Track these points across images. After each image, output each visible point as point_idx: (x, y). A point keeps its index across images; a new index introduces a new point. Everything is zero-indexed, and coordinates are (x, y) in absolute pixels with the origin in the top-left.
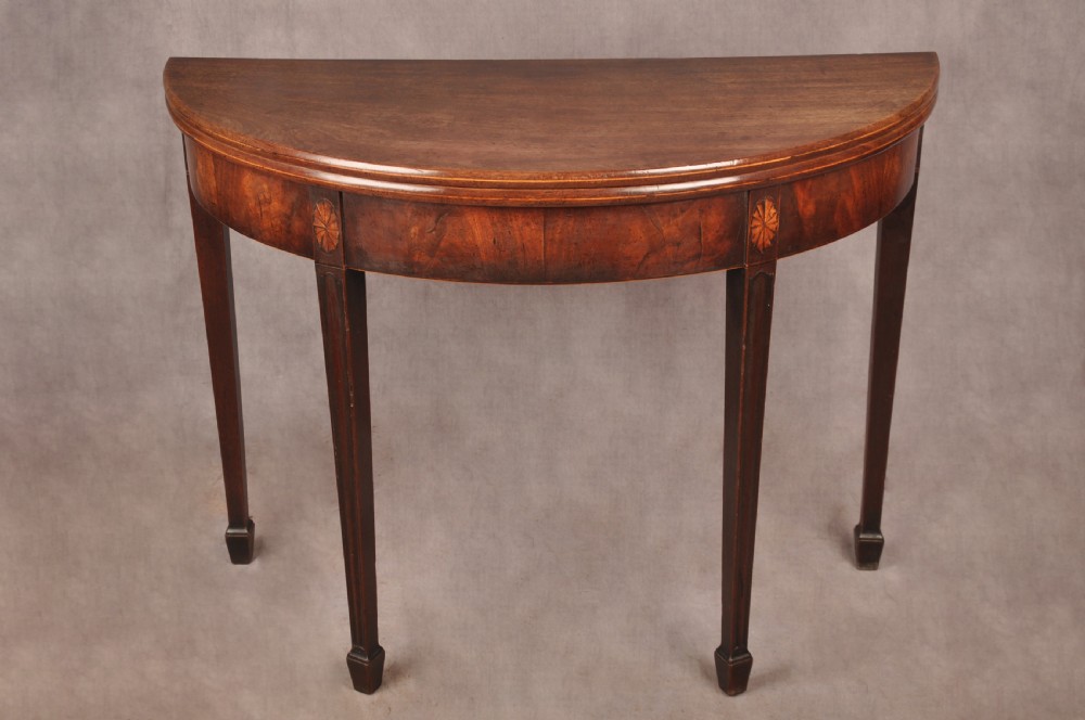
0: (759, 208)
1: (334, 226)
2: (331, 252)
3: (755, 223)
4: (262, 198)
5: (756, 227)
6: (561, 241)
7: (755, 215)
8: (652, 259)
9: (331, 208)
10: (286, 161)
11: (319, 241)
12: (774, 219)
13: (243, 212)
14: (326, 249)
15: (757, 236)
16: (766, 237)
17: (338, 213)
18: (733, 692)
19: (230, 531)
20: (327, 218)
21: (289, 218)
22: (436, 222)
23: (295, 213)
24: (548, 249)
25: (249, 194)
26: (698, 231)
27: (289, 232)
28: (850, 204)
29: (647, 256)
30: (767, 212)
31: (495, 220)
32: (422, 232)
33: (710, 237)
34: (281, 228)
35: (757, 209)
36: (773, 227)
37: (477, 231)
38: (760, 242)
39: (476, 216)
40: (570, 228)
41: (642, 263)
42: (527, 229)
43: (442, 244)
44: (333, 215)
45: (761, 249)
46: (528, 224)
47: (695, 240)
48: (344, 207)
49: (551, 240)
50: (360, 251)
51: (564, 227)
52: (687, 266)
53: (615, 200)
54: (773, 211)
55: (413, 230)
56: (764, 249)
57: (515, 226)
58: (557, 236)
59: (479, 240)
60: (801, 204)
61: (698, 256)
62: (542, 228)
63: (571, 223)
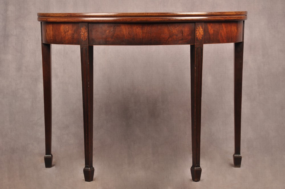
0: (198, 28)
1: (86, 33)
2: (85, 41)
3: (197, 32)
4: (66, 31)
5: (197, 33)
6: (146, 33)
7: (197, 30)
8: (170, 39)
9: (85, 28)
10: (74, 17)
11: (82, 38)
12: (202, 32)
13: (60, 37)
14: (83, 40)
15: (198, 36)
16: (200, 37)
17: (87, 29)
18: (196, 180)
19: (46, 156)
20: (84, 31)
21: (73, 34)
22: (113, 29)
23: (75, 32)
24: (143, 35)
25: (62, 31)
26: (182, 32)
27: (73, 38)
28: (223, 34)
29: (169, 38)
30: (200, 29)
31: (129, 27)
32: (109, 32)
33: (185, 34)
34: (71, 38)
35: (197, 28)
36: (202, 34)
37: (124, 31)
38: (199, 38)
39: (124, 26)
40: (148, 29)
41: (167, 40)
42: (137, 29)
43: (115, 35)
44: (86, 30)
45: (199, 40)
46: (137, 28)
47: (182, 35)
48: (89, 28)
49: (144, 32)
50: (93, 39)
51: (147, 29)
52: (179, 42)
53: (160, 20)
54: (202, 29)
55: (107, 32)
56: (200, 40)
57: (134, 29)
58: (145, 31)
59: (125, 33)
60: (209, 30)
61: (182, 39)
62: (141, 29)
63: (149, 28)
